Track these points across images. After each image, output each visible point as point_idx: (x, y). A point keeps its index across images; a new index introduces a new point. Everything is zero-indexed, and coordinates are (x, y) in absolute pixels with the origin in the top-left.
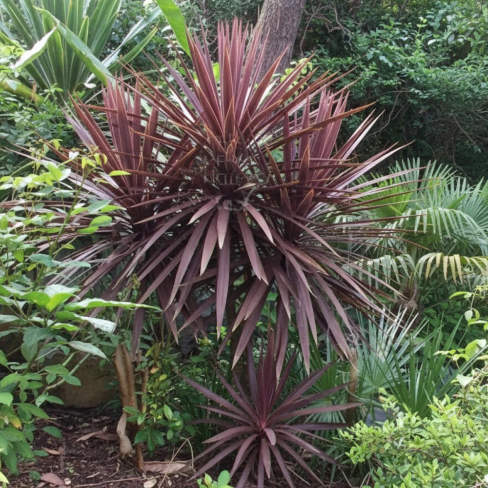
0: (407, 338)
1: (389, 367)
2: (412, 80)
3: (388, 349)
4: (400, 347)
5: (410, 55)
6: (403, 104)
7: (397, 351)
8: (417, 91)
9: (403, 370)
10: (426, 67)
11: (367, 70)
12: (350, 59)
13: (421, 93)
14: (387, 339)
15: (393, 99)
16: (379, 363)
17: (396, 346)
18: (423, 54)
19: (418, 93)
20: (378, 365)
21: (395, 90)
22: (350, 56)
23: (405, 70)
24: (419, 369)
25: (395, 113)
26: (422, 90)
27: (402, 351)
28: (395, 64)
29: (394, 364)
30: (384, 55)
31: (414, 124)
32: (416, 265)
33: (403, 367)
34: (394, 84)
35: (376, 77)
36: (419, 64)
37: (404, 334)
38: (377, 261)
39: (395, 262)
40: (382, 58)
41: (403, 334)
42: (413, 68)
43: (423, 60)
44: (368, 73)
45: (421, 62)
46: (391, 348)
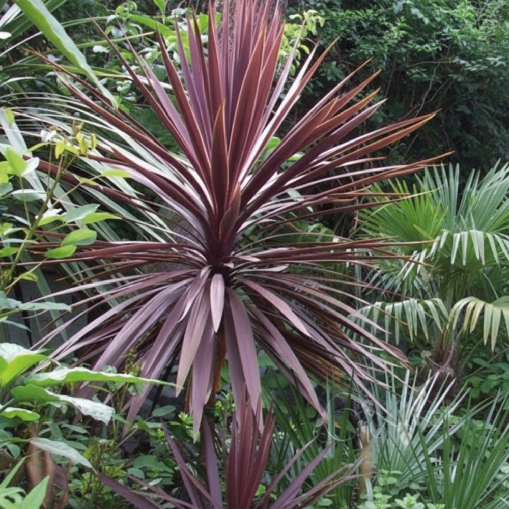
0: (438, 416)
1: (414, 453)
2: (456, 45)
3: (412, 429)
4: (428, 429)
5: (453, 8)
6: (444, 80)
7: (425, 433)
8: (462, 62)
9: (433, 460)
10: (474, 27)
11: (393, 28)
12: (370, 11)
13: (468, 64)
14: (411, 418)
15: (429, 73)
16: (400, 448)
17: (423, 427)
18: (472, 8)
19: (464, 64)
20: (398, 450)
21: (431, 59)
22: (370, 8)
23: (446, 30)
24: (455, 459)
25: (431, 93)
26: (469, 60)
27: (431, 434)
28: (432, 20)
29: (421, 449)
30: (417, 7)
31: (458, 110)
32: (449, 314)
33: (432, 455)
34: (430, 49)
35: (405, 39)
36: (467, 22)
37: (433, 412)
38: (398, 305)
39: (422, 309)
40: (415, 11)
41: (431, 412)
42: (458, 28)
43: (472, 16)
44: (395, 33)
45: (468, 18)
46: (417, 429)
